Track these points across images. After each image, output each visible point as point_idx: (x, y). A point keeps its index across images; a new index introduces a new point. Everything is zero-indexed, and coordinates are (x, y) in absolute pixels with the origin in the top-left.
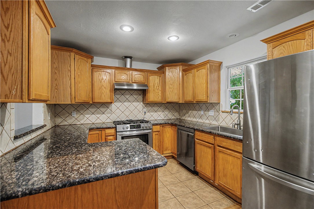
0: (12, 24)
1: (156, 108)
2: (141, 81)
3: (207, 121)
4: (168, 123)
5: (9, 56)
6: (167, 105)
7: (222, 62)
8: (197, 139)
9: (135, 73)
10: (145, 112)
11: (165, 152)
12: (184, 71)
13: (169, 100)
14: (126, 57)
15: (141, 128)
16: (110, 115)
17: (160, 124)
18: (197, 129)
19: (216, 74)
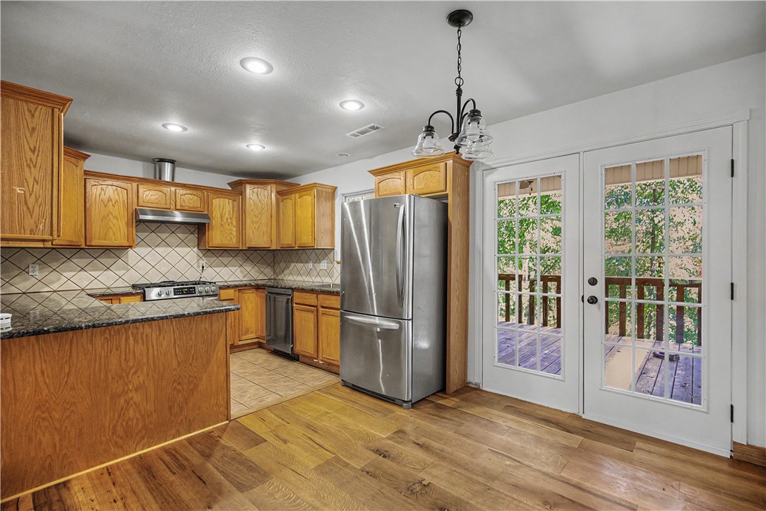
0: (39, 147)
1: (226, 260)
2: (196, 208)
3: (318, 279)
4: (251, 285)
5: (35, 184)
6: (248, 254)
7: (336, 188)
8: (296, 304)
9: (180, 191)
10: (203, 267)
11: (243, 338)
12: (278, 193)
13: (253, 244)
14: (162, 160)
15: (197, 294)
16: (124, 272)
17: (236, 286)
18: (295, 289)
19: (329, 204)
